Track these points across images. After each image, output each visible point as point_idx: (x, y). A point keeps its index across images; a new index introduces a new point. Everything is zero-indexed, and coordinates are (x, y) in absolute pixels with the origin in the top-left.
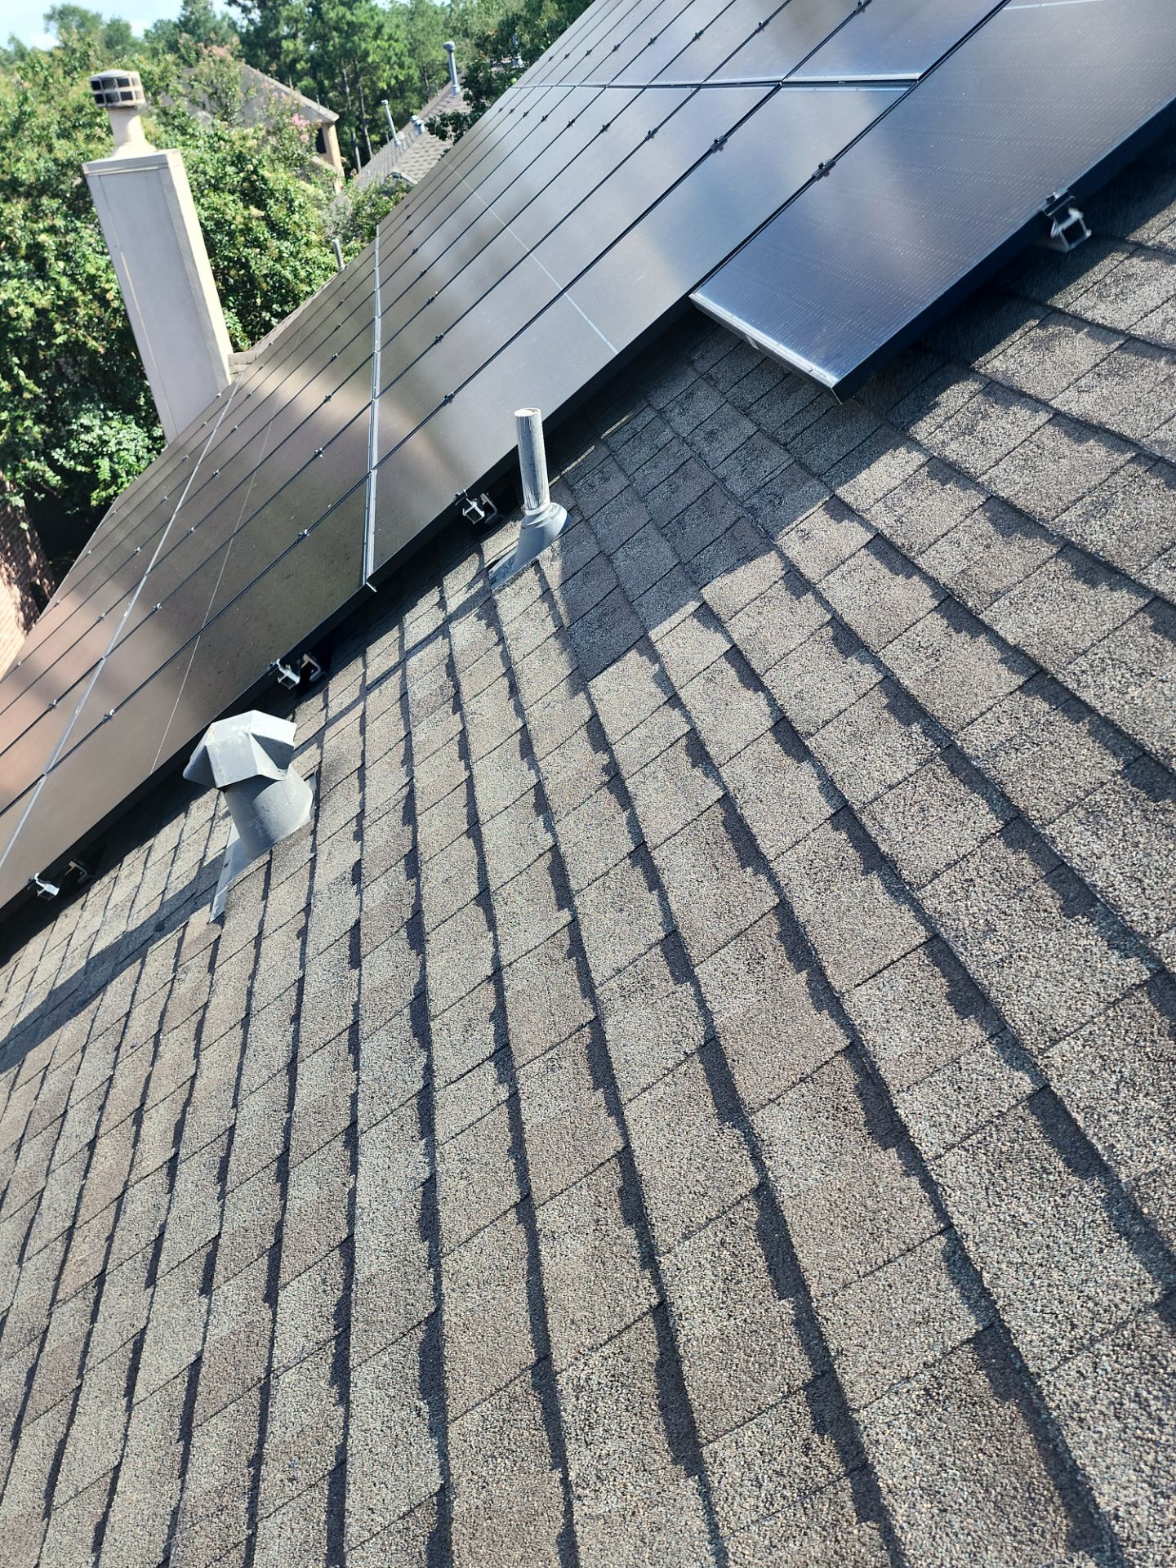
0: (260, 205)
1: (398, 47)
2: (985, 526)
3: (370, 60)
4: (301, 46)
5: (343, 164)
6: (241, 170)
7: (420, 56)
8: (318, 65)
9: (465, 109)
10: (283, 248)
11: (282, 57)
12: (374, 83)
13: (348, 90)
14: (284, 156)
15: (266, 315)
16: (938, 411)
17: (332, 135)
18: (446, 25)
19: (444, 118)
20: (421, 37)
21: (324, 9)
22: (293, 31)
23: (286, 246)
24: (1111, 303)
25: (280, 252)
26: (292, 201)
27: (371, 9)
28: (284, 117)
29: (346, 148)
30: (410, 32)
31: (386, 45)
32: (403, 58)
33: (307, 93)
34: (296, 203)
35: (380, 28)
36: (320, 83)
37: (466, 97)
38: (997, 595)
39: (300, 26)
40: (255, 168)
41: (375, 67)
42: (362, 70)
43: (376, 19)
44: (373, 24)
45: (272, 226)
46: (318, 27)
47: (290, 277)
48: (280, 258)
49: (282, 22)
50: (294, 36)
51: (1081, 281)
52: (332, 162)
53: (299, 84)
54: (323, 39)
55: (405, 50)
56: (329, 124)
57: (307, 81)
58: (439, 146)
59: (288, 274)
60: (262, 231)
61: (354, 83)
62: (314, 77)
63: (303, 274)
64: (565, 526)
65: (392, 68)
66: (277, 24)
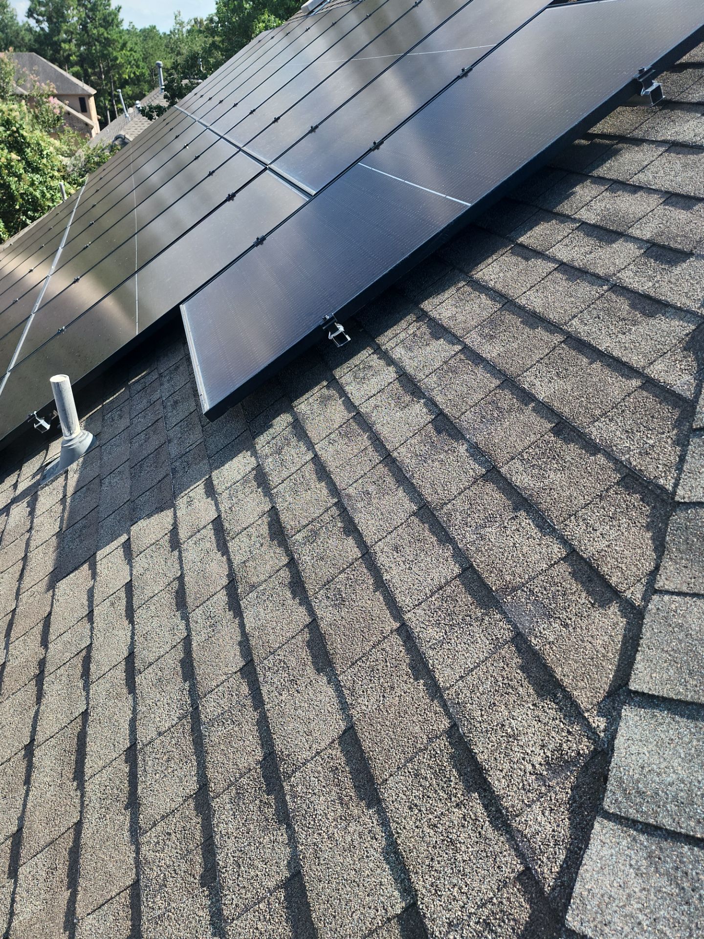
0: (20, 152)
1: (136, 56)
2: (265, 530)
3: (118, 62)
4: (73, 48)
5: (99, 120)
6: (8, 129)
7: (150, 62)
8: (83, 60)
9: (165, 103)
10: (35, 179)
11: (61, 52)
12: (120, 75)
13: (103, 77)
14: (43, 121)
15: (24, 218)
16: (271, 431)
17: (92, 102)
18: (167, 46)
19: (151, 107)
20: (151, 51)
21: (89, 28)
22: (69, 38)
23: (37, 177)
24: (358, 383)
25: (33, 181)
26: (42, 151)
27: (120, 33)
28: (43, 98)
29: (100, 110)
30: (144, 47)
31: (129, 54)
32: (139, 63)
33: (76, 75)
34: (45, 153)
35: (124, 45)
36: (86, 71)
37: (165, 97)
38: (253, 587)
39: (74, 36)
40: (17, 129)
41: (121, 66)
42: (113, 66)
43: (123, 38)
44: (121, 41)
45: (29, 164)
46: (85, 36)
47: (39, 196)
48: (32, 184)
49: (62, 32)
50: (70, 41)
51: (351, 362)
52: (90, 117)
53: (71, 69)
54: (89, 45)
55: (140, 58)
56: (90, 96)
57: (76, 68)
58: (145, 123)
59: (38, 194)
60: (20, 168)
61: (107, 73)
62: (82, 67)
63: (48, 195)
64: (90, 447)
65: (132, 67)
66: (59, 33)
